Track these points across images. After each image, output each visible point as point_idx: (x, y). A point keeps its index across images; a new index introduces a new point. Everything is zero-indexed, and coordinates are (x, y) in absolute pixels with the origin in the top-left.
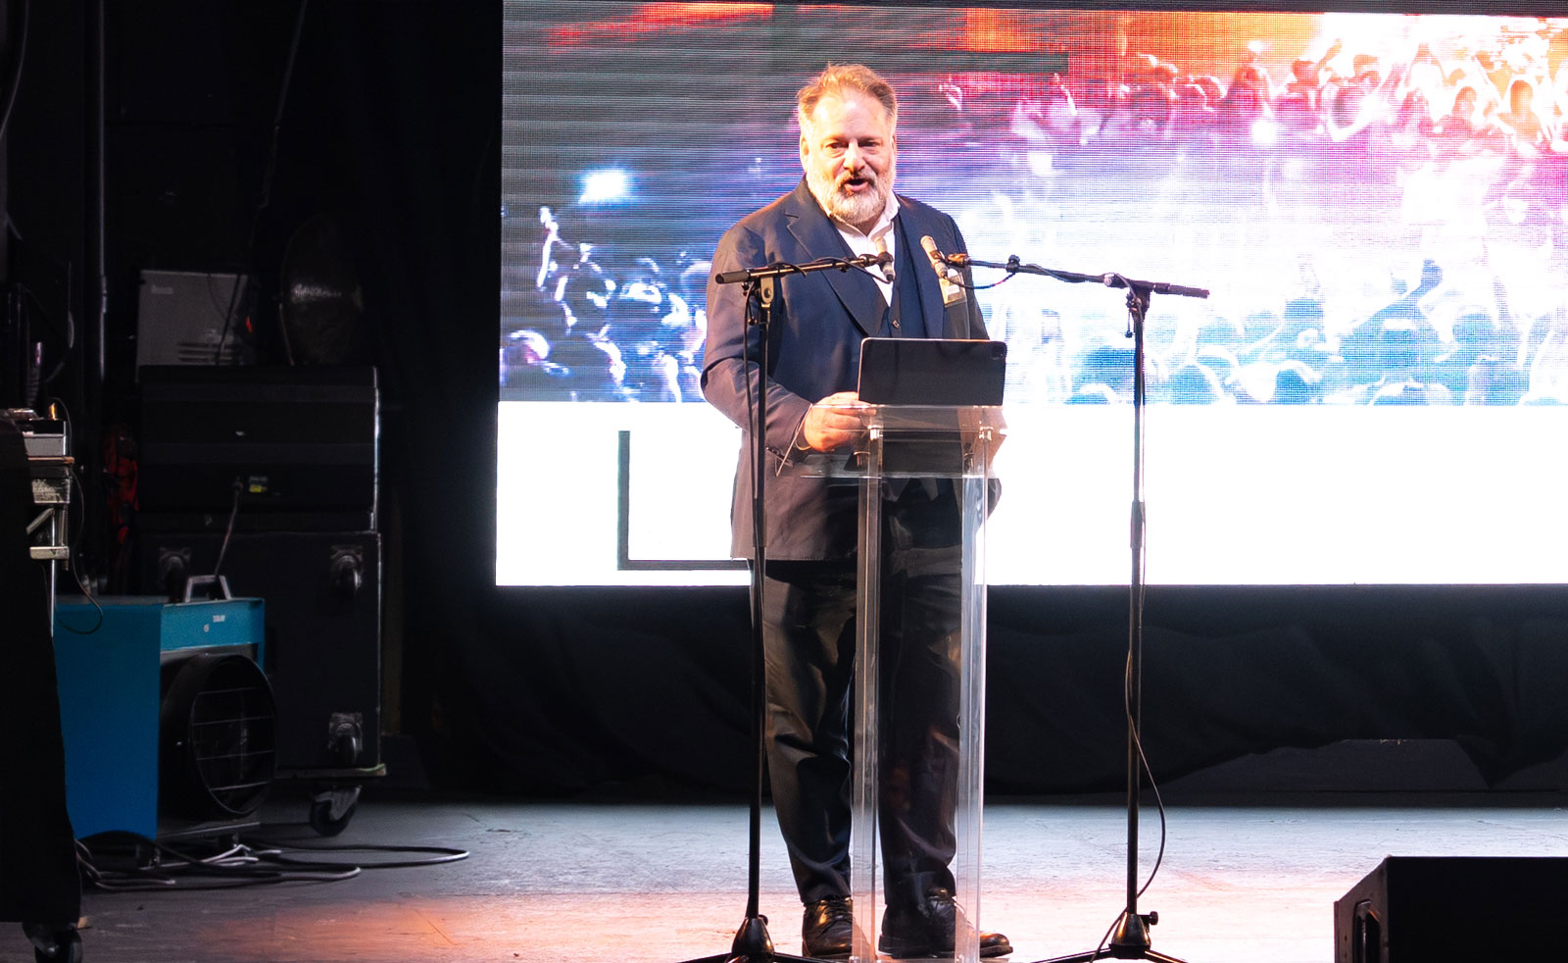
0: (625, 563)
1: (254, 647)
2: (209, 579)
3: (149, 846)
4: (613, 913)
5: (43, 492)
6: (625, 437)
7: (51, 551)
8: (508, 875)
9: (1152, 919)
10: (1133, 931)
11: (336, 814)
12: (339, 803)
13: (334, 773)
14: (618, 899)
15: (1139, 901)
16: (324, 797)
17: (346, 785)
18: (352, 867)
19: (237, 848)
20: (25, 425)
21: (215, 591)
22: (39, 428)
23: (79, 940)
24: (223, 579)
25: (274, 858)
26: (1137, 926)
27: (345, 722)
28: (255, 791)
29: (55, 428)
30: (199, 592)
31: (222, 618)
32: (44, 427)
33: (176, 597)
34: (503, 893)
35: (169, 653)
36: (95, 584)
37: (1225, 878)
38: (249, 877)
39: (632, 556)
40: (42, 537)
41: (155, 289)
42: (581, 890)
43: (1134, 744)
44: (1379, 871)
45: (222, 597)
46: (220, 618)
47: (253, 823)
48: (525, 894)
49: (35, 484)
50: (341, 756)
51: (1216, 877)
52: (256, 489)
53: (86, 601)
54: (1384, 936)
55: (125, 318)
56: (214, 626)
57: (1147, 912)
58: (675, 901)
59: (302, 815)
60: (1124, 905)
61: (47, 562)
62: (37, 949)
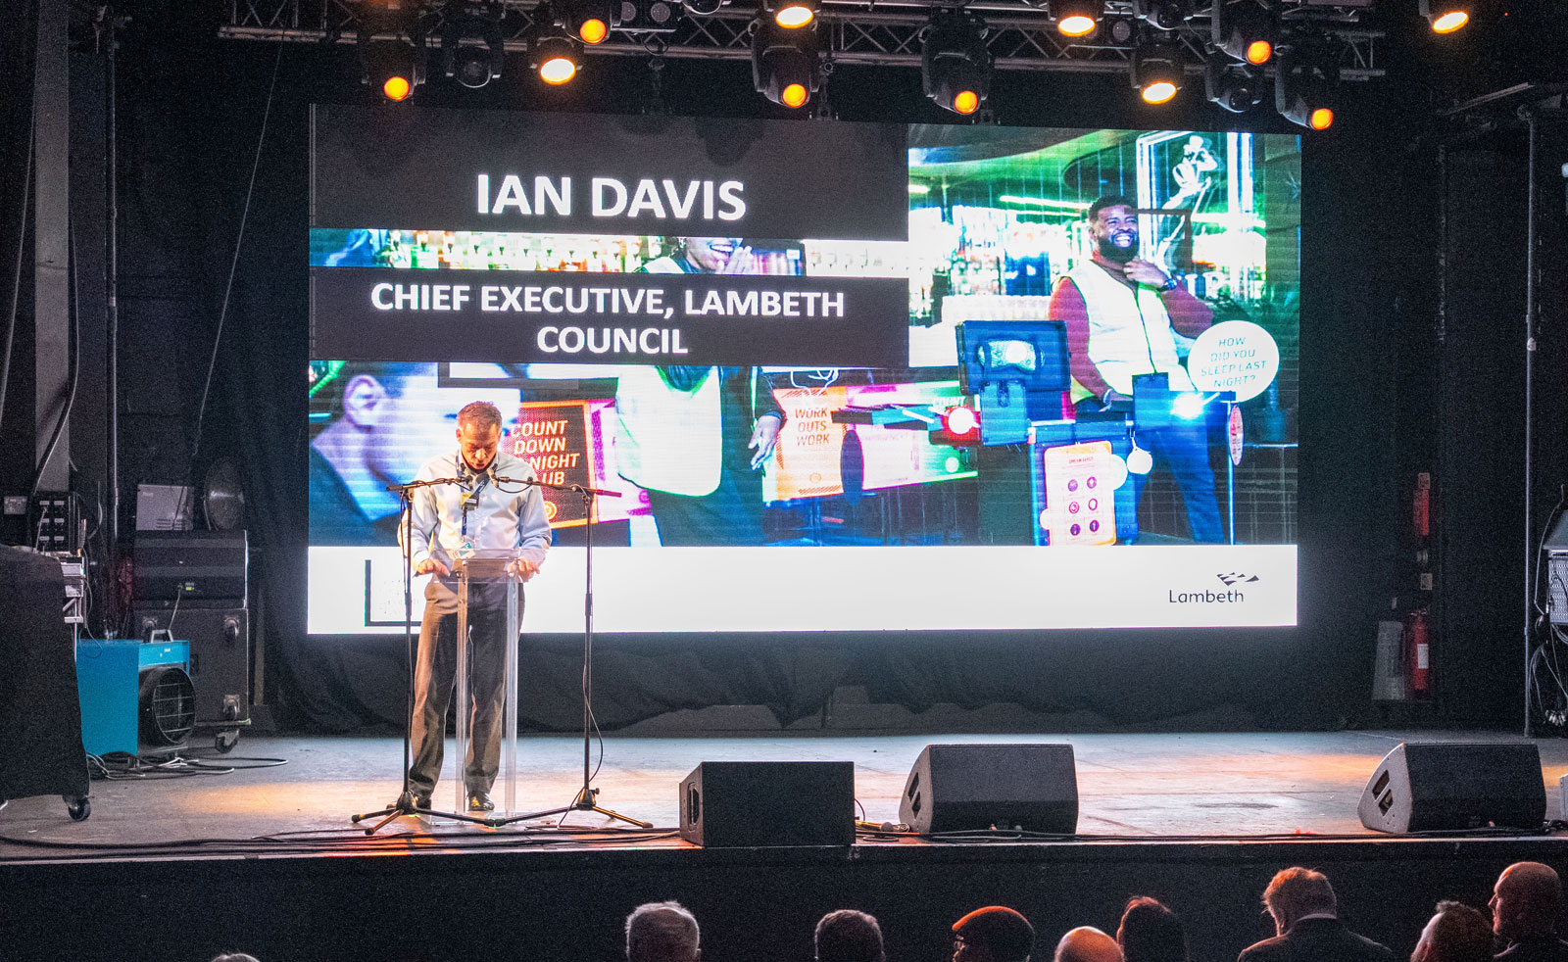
0: (369, 623)
1: (185, 664)
2: (162, 631)
3: (134, 759)
4: (350, 789)
5: (70, 591)
6: (368, 563)
7: (76, 619)
8: (305, 772)
9: (597, 791)
10: (587, 797)
11: (227, 743)
12: (229, 738)
13: (226, 723)
14: (354, 783)
15: (590, 783)
16: (221, 735)
17: (233, 728)
18: (230, 768)
19: (177, 759)
20: (63, 558)
21: (165, 637)
22: (70, 560)
23: (88, 803)
24: (169, 632)
25: (195, 764)
26: (589, 795)
27: (231, 699)
28: (184, 733)
29: (79, 560)
30: (157, 637)
31: (169, 650)
32: (74, 560)
33: (147, 639)
34: (300, 780)
35: (142, 667)
36: (111, 634)
37: (646, 772)
38: (183, 773)
39: (372, 620)
40: (70, 611)
41: (145, 494)
42: (337, 778)
43: (588, 711)
44: (698, 769)
45: (169, 639)
46: (168, 650)
47: (184, 747)
48: (309, 780)
49: (67, 587)
50: (229, 716)
51: (640, 771)
52: (189, 589)
53: (107, 642)
54: (701, 800)
55: (129, 508)
56: (165, 654)
57: (594, 789)
58: (380, 784)
59: (211, 743)
60: (584, 785)
61: (72, 625)
62: (70, 809)
